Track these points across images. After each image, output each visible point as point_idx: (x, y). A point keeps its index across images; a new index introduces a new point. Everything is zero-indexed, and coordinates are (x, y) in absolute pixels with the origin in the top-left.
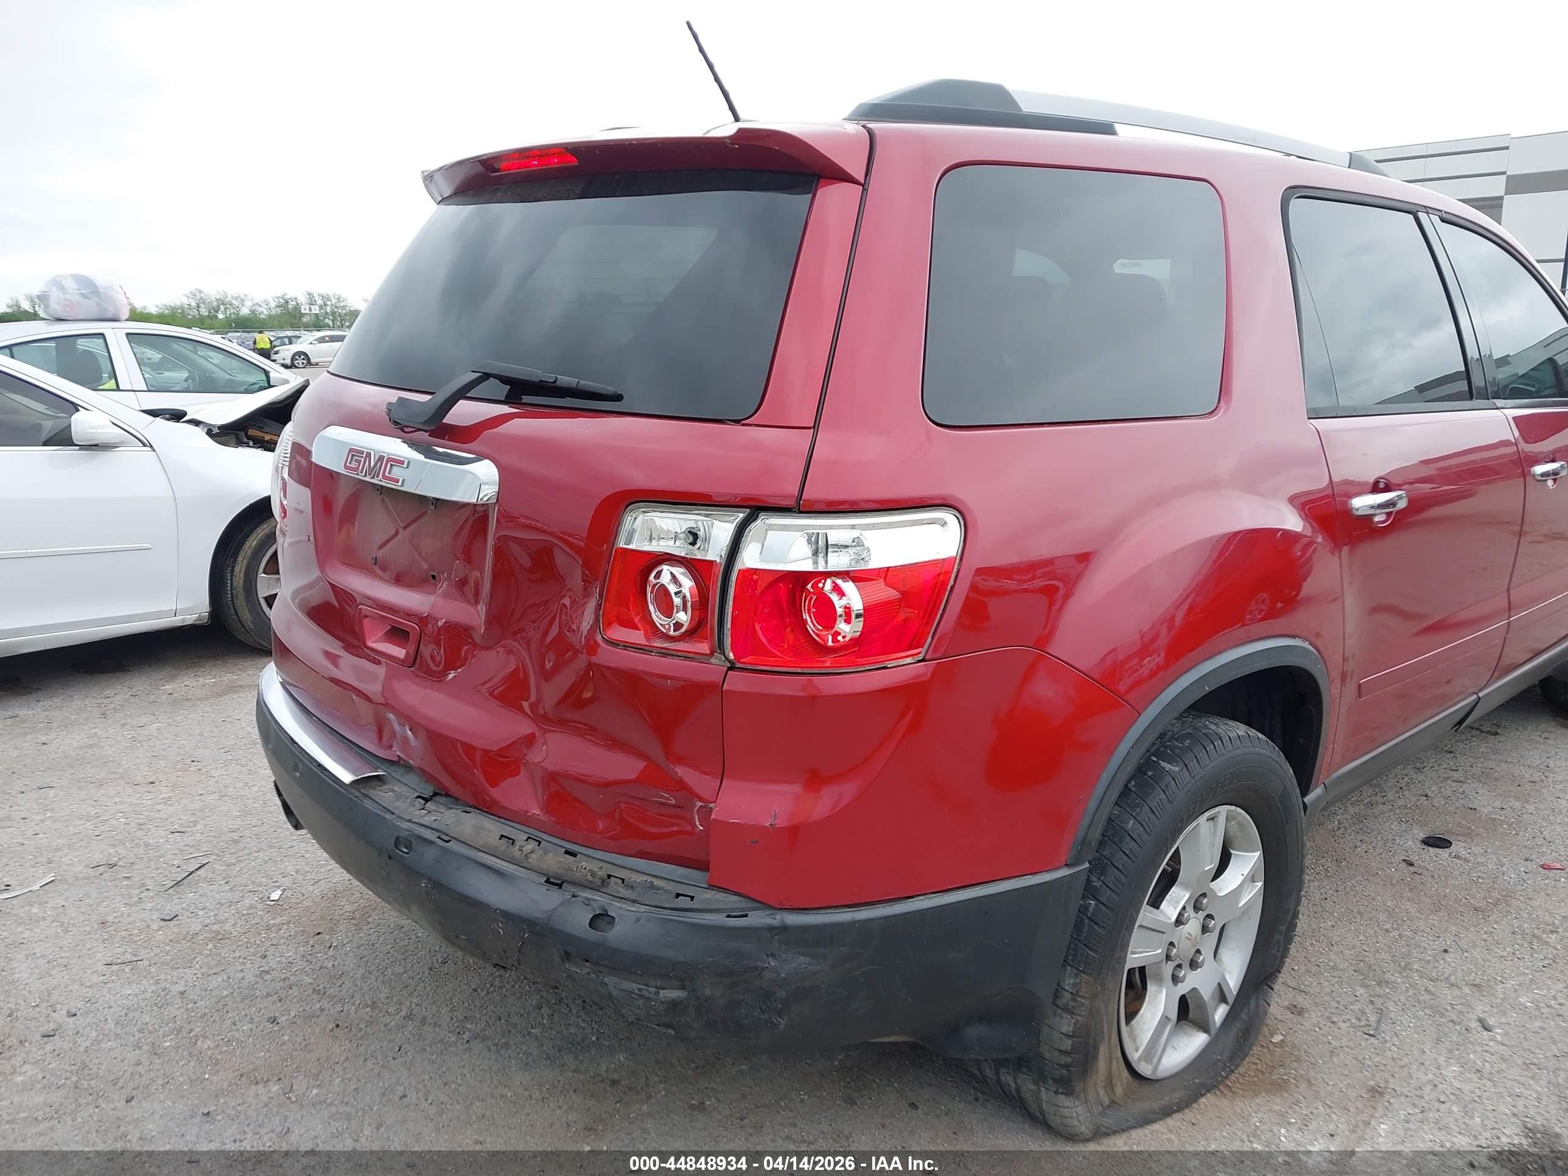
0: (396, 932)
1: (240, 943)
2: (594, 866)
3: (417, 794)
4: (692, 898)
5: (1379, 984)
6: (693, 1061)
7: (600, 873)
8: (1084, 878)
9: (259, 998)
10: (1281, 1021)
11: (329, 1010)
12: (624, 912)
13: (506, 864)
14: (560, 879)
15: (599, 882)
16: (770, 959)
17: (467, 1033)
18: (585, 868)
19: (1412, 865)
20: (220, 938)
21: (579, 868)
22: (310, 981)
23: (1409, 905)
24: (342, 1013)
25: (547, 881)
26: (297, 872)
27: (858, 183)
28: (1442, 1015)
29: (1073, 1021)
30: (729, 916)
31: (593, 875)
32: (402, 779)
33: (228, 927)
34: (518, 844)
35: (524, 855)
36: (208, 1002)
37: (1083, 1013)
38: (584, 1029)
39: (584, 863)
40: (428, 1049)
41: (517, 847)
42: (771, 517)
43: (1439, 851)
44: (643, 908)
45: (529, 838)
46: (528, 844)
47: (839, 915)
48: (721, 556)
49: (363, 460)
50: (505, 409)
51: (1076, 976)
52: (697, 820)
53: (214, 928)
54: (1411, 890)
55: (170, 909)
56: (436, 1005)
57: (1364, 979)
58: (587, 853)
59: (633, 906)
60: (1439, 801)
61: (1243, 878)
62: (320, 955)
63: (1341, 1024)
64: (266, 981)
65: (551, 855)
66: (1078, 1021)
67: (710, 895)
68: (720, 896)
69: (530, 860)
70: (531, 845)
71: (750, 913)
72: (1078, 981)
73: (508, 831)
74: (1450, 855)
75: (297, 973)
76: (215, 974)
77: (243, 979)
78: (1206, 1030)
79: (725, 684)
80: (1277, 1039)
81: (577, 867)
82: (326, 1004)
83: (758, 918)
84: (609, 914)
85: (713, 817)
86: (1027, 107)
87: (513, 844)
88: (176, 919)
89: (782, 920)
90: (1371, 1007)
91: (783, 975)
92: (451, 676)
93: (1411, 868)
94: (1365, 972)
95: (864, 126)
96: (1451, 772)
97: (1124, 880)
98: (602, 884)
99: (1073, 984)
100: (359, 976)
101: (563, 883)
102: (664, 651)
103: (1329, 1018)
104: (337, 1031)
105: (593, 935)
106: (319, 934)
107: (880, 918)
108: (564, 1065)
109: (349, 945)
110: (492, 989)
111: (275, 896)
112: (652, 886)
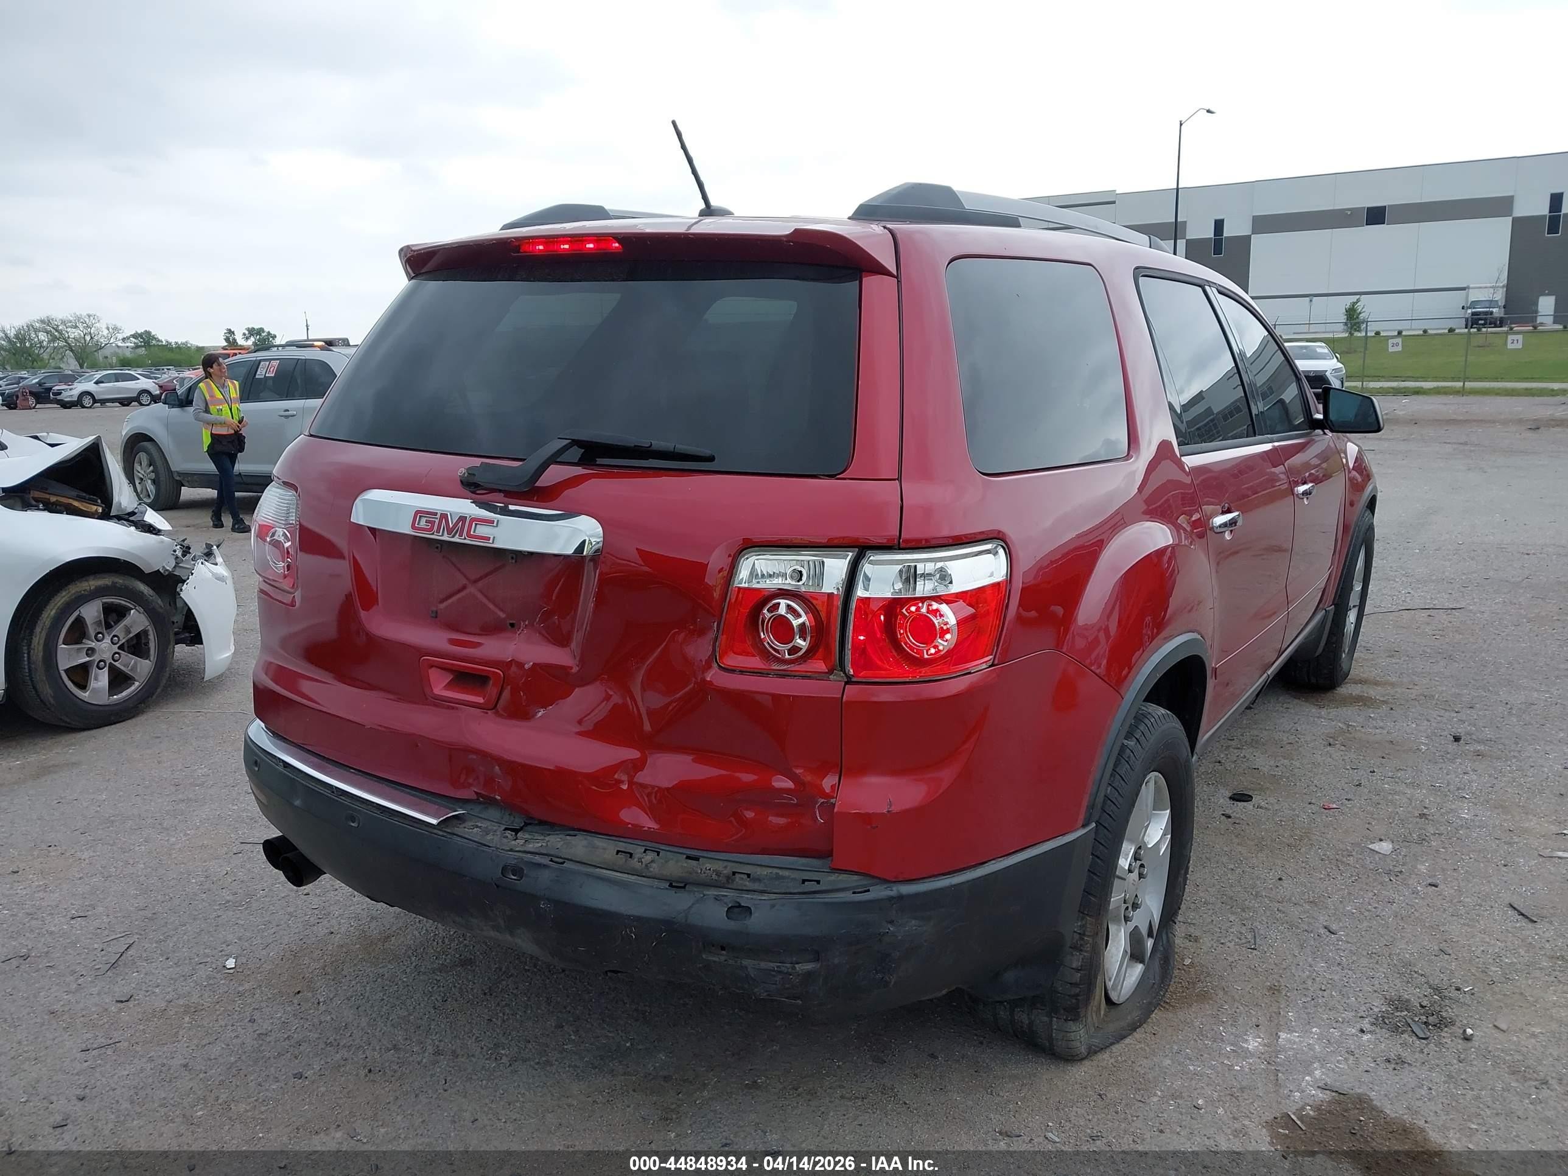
0: (379, 980)
1: (218, 1013)
2: (718, 866)
3: (503, 827)
4: (818, 882)
5: (1243, 910)
6: (727, 1050)
7: (725, 872)
8: (1093, 835)
9: (272, 1059)
10: (1185, 948)
11: (352, 1059)
12: (756, 902)
13: (626, 876)
14: (682, 882)
15: (724, 880)
16: (889, 926)
17: (504, 1057)
18: (710, 870)
19: (1229, 817)
20: (193, 1010)
21: (704, 870)
22: (316, 1036)
23: (1240, 848)
24: (367, 1060)
25: (671, 885)
26: (240, 939)
27: (892, 276)
28: (1297, 928)
29: (1082, 956)
30: (854, 893)
31: (718, 874)
32: (480, 815)
33: (195, 998)
34: (637, 856)
35: (644, 866)
36: (219, 1070)
37: (1089, 949)
38: (613, 1038)
39: (707, 865)
40: (474, 1077)
41: (636, 860)
42: (876, 554)
43: (1245, 804)
44: (773, 896)
45: (646, 850)
46: (646, 855)
47: (943, 881)
48: (838, 589)
49: (437, 521)
50: (579, 471)
51: (1083, 919)
52: (818, 815)
53: (181, 1002)
54: (1237, 836)
55: (121, 989)
56: (459, 1039)
57: (1231, 908)
58: (709, 856)
59: (762, 896)
60: (1230, 766)
61: (1162, 831)
62: (312, 1011)
63: (1228, 944)
64: (270, 1042)
65: (671, 863)
66: (1085, 956)
67: (833, 877)
68: (843, 877)
69: (652, 869)
70: (650, 856)
71: (871, 888)
72: (1084, 922)
73: (622, 846)
74: (1254, 807)
75: (298, 1030)
76: (209, 1044)
77: (244, 1044)
78: (1142, 961)
79: (845, 696)
80: (1187, 962)
81: (701, 870)
82: (346, 1054)
83: (879, 892)
84: (742, 904)
85: (836, 810)
86: (968, 206)
87: (631, 857)
88: (132, 999)
89: (898, 891)
90: (1244, 928)
91: (900, 938)
92: (540, 714)
93: (1230, 820)
94: (1230, 903)
95: (885, 227)
96: (1230, 742)
97: (1110, 836)
98: (727, 881)
99: (1080, 926)
100: (365, 1024)
101: (685, 885)
102: (783, 673)
103: (1218, 941)
104: (371, 1076)
105: (732, 925)
106: (299, 992)
107: (968, 881)
108: (613, 1071)
109: (337, 998)
110: (505, 1017)
111: (231, 963)
112: (778, 877)
